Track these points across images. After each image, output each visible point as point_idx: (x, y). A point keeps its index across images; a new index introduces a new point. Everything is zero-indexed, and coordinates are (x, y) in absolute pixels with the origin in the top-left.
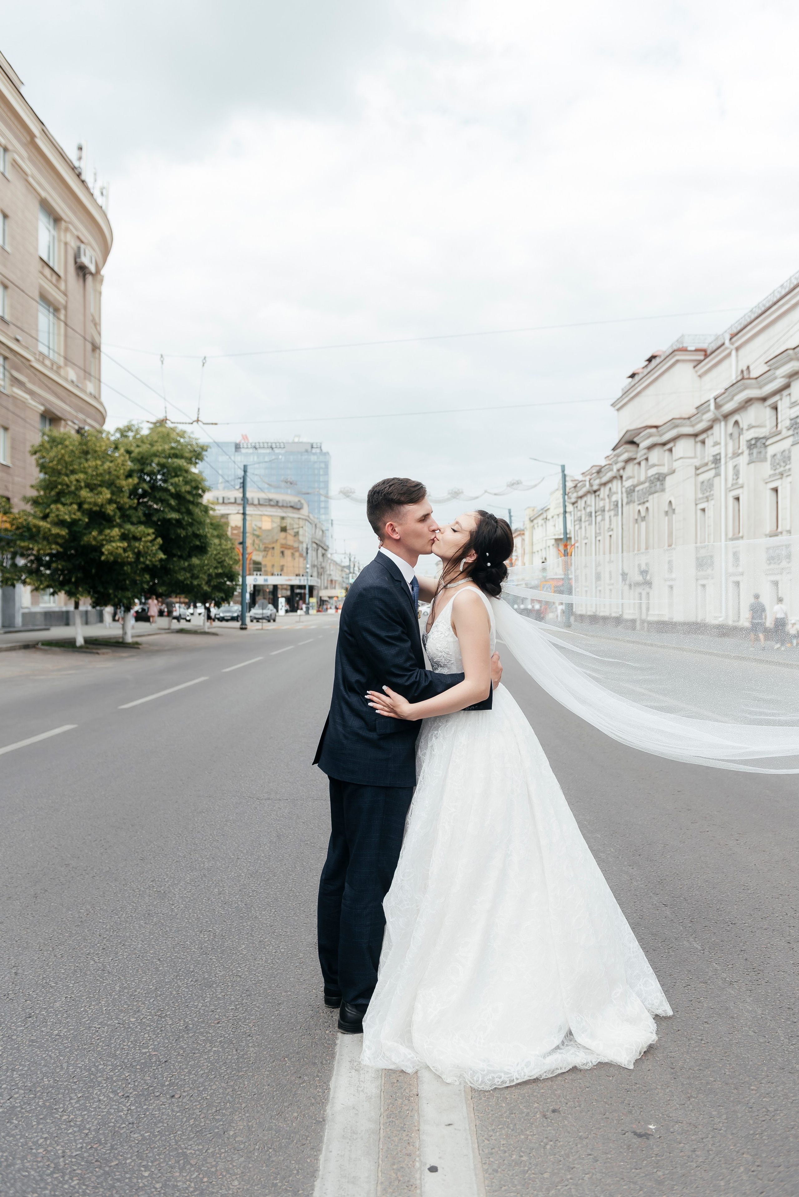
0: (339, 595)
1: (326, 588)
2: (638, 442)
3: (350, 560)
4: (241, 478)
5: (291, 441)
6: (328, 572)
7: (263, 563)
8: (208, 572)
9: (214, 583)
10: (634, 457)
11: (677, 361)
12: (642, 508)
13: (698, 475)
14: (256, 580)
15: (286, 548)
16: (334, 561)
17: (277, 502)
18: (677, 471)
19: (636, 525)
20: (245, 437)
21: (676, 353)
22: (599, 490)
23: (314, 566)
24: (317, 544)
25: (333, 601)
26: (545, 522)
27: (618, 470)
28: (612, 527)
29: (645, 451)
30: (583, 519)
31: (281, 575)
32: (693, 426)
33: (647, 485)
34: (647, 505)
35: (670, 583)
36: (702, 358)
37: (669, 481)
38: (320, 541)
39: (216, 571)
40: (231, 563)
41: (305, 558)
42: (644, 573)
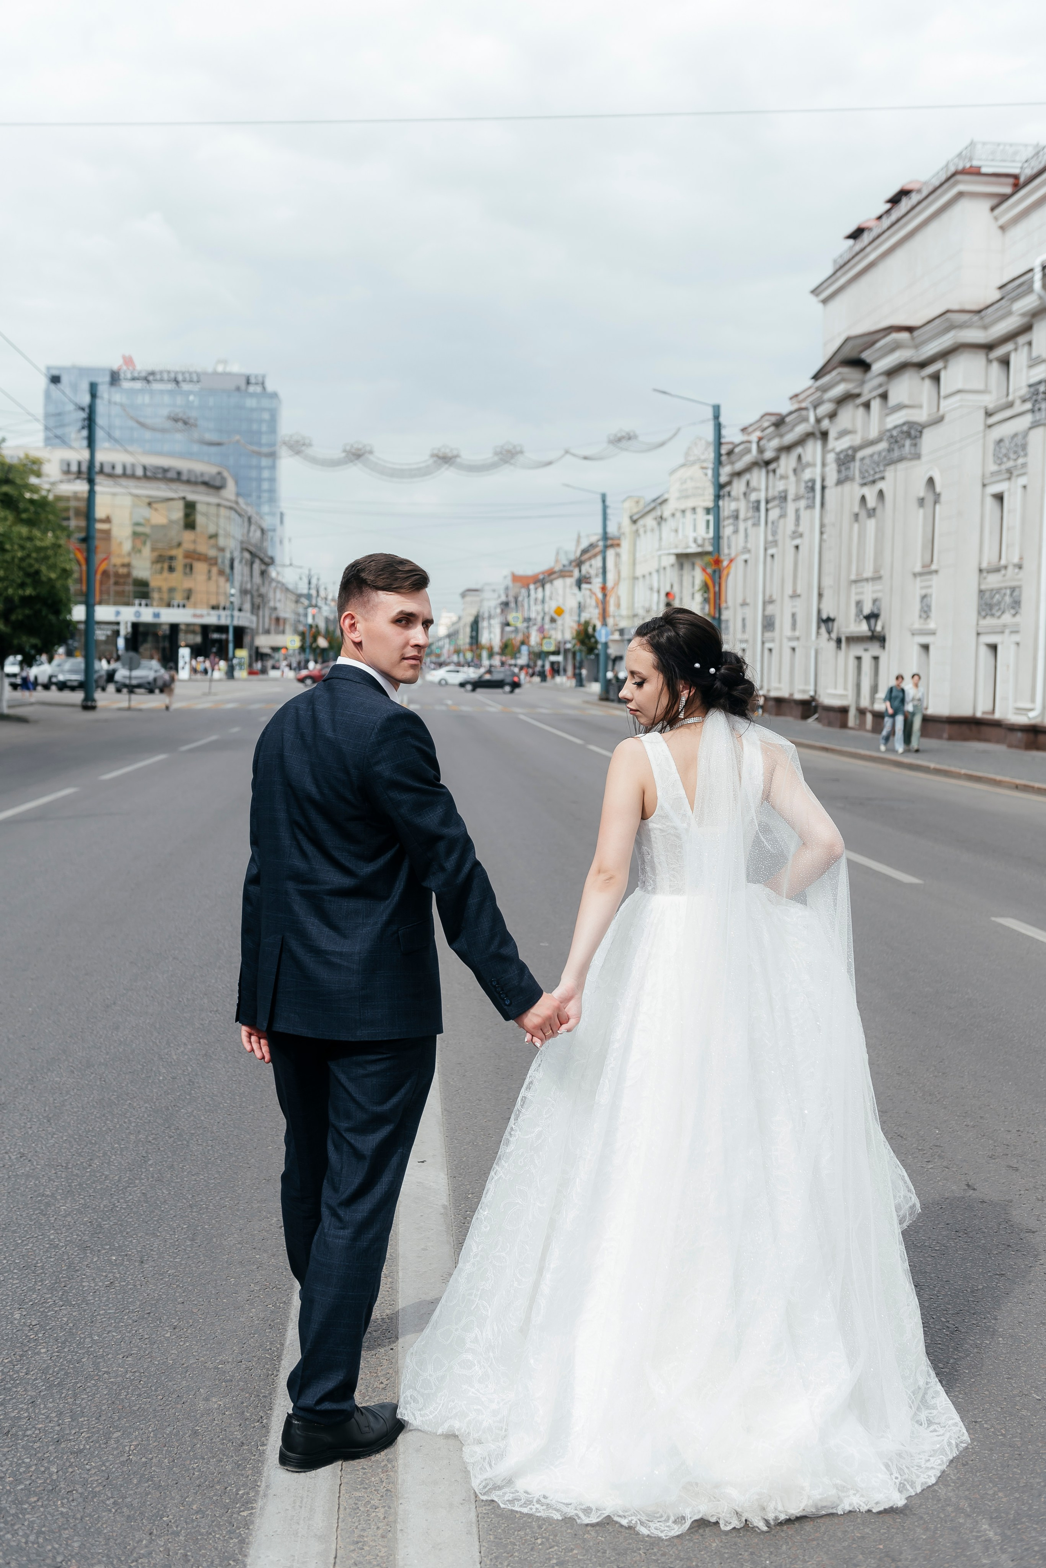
0: (290, 645)
1: (267, 632)
2: (868, 360)
3: (310, 583)
4: (83, 409)
5: (210, 370)
6: (272, 604)
7: (153, 584)
8: (5, 594)
9: (17, 616)
10: (857, 391)
11: (961, 195)
12: (870, 493)
13: (990, 426)
14: (138, 614)
15: (193, 558)
16: (283, 584)
17: (179, 473)
18: (947, 420)
19: (856, 526)
20: (128, 361)
21: (959, 177)
22: (776, 459)
23: (244, 592)
24: (251, 553)
25: (279, 655)
26: (659, 524)
27: (820, 420)
28: (801, 529)
29: (882, 379)
30: (742, 515)
31: (184, 606)
32: (985, 328)
33: (883, 445)
34: (880, 485)
35: (924, 640)
36: (1008, 190)
37: (929, 439)
38: (256, 546)
39: (20, 592)
40: (53, 576)
41: (230, 579)
42: (873, 617)
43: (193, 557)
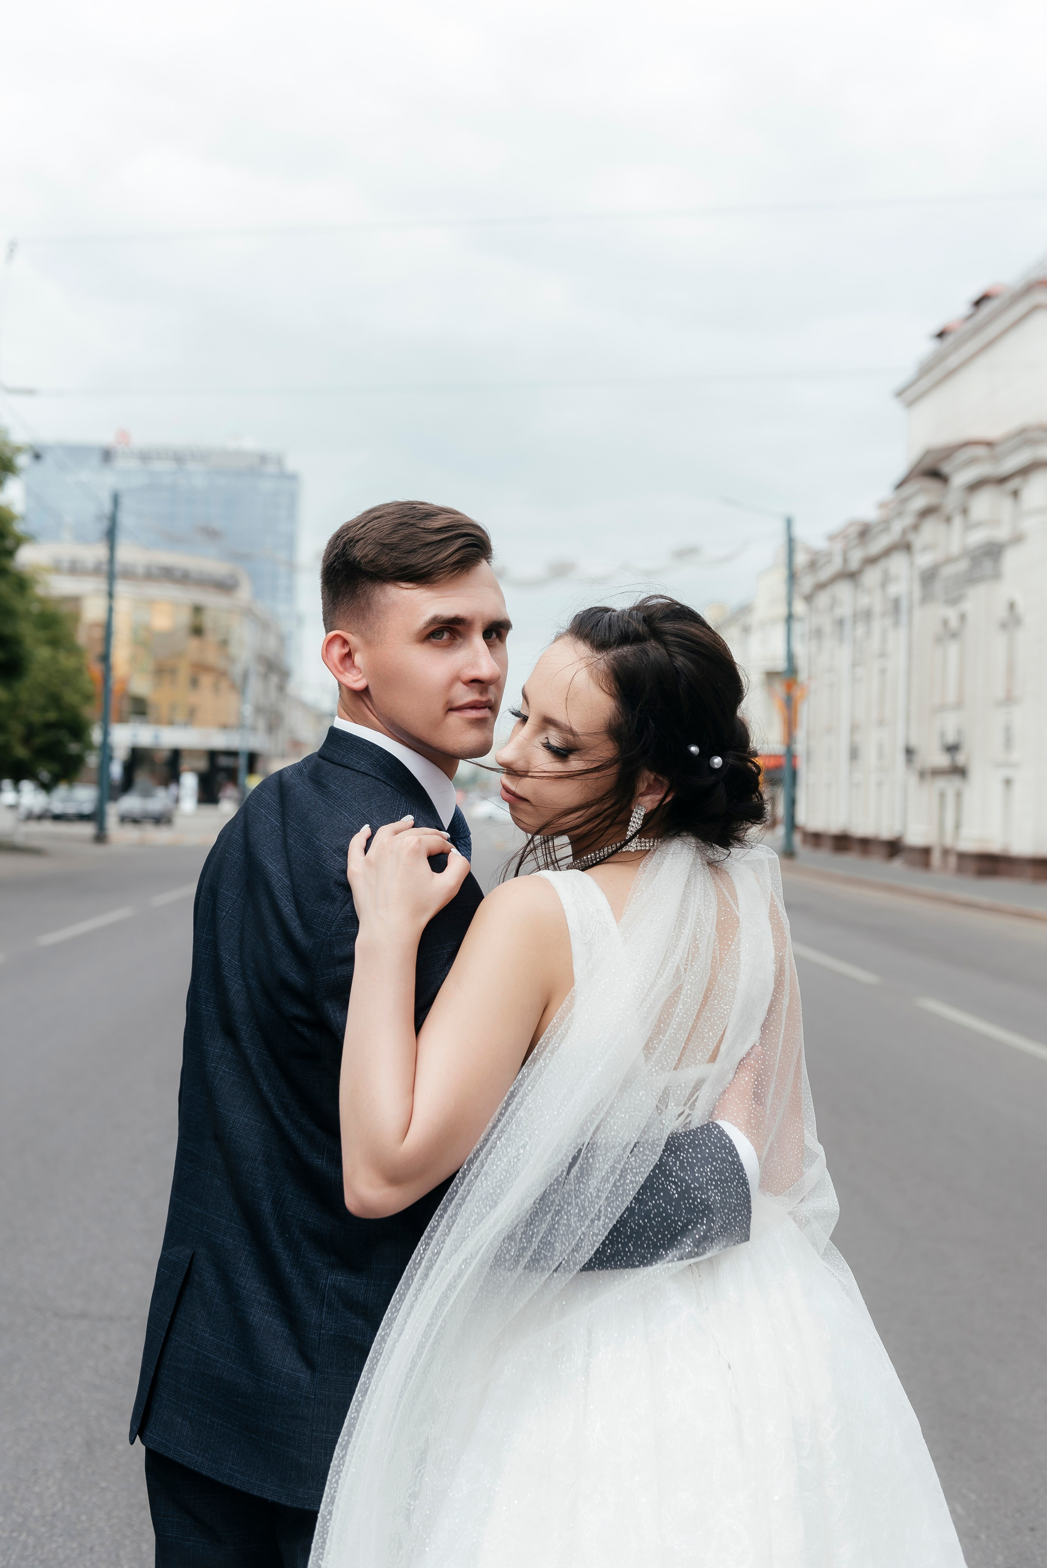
1: (282, 755)
2: (946, 473)
4: (105, 519)
5: (220, 446)
6: (287, 723)
7: (152, 700)
8: (27, 719)
9: (39, 741)
10: (938, 505)
11: (1039, 306)
12: (952, 614)
14: (134, 735)
15: (201, 671)
16: (303, 701)
17: (184, 573)
18: (1027, 537)
19: (939, 649)
20: (123, 435)
21: (1036, 288)
22: (861, 571)
23: (259, 710)
24: (266, 663)
26: (749, 635)
27: (904, 532)
28: (886, 650)
29: (963, 493)
30: (826, 632)
31: (188, 728)
33: (963, 564)
34: (962, 606)
35: (1007, 773)
37: (1011, 560)
38: (272, 656)
39: (44, 717)
40: (76, 700)
41: (241, 693)
42: (952, 749)
43: (200, 668)
